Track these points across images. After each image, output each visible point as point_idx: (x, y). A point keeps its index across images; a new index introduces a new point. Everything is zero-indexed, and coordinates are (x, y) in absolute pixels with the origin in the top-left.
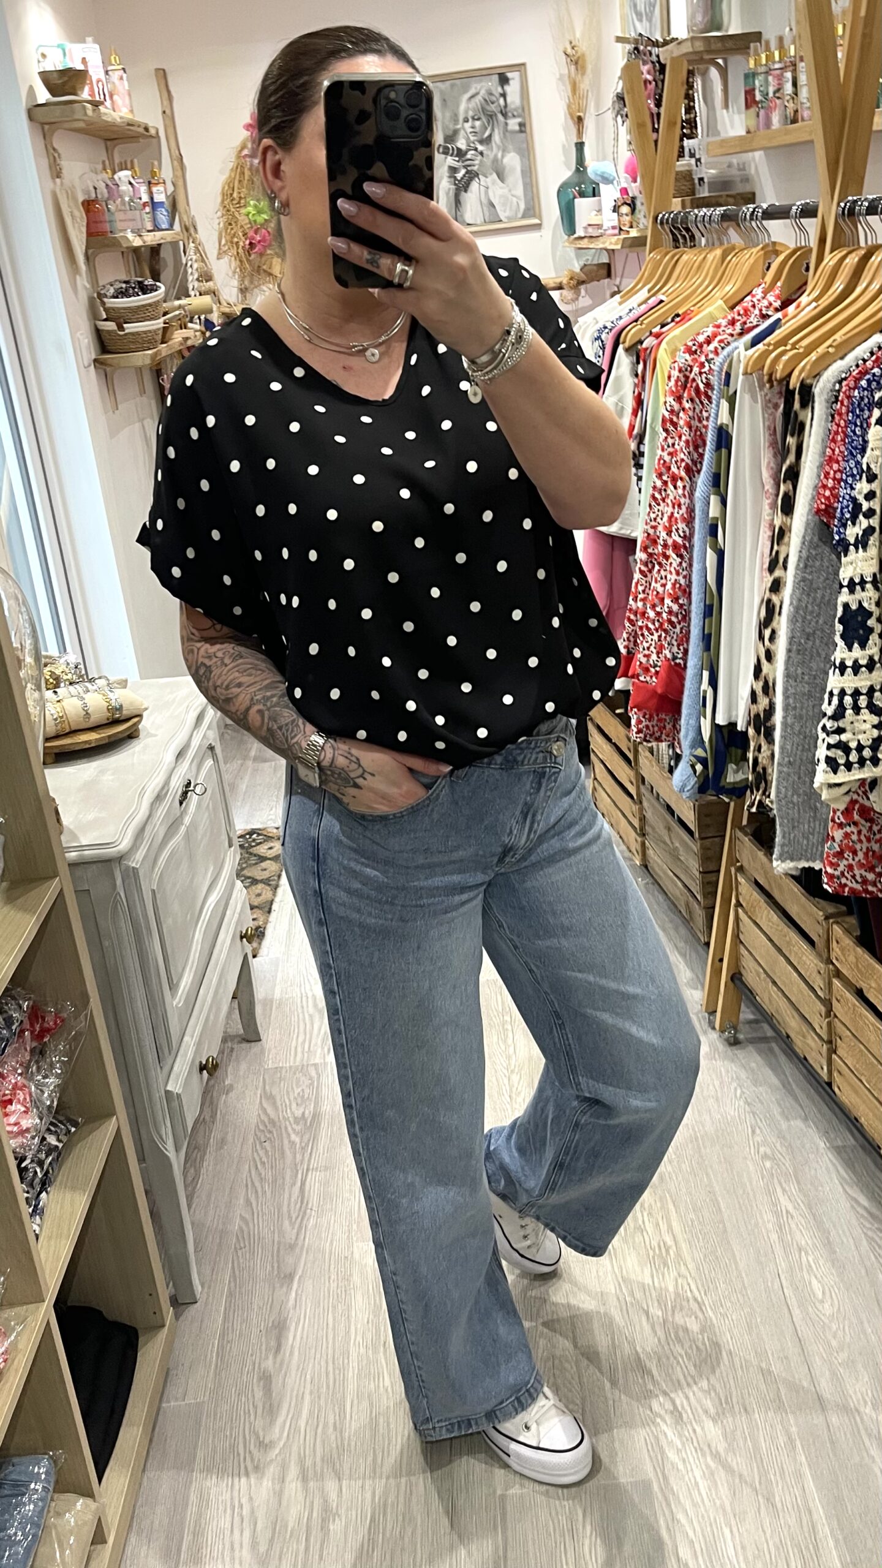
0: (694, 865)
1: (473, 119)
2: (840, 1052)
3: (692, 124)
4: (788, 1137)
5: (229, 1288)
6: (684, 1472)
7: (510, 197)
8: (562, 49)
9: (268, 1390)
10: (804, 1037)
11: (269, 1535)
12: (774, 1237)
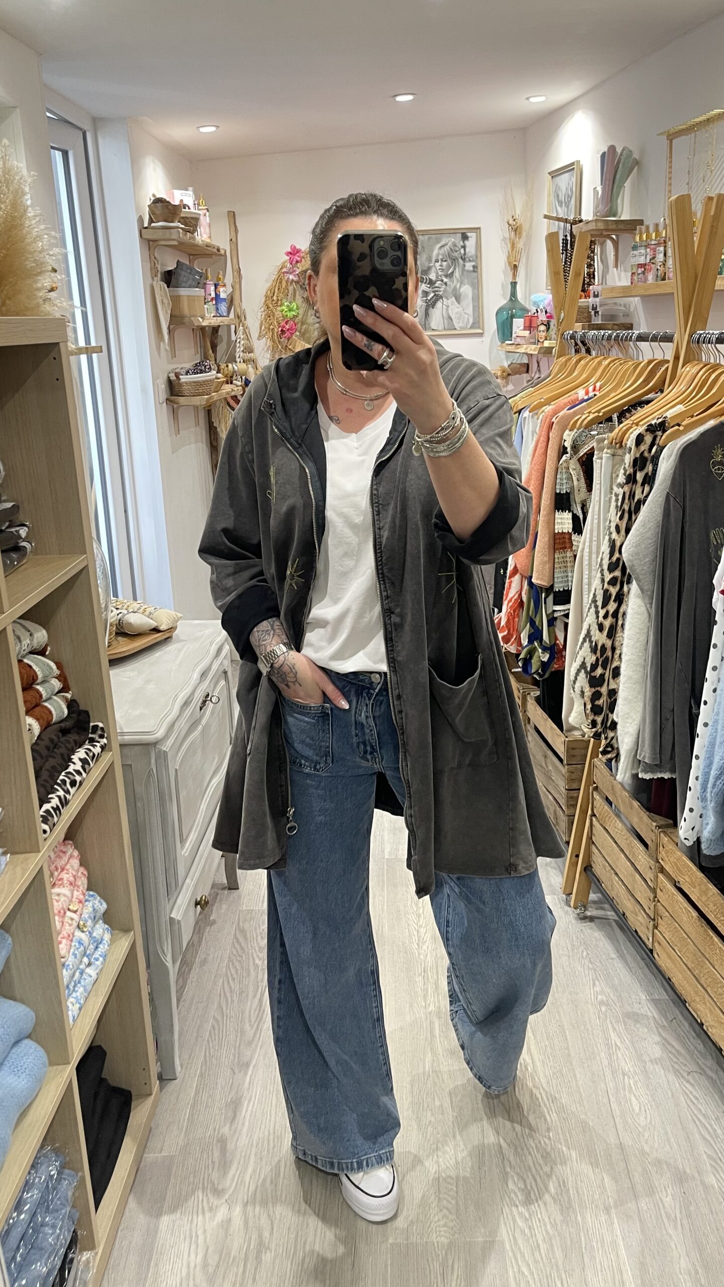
0: (562, 785)
1: (442, 260)
2: (660, 928)
3: (591, 276)
4: (619, 988)
5: (201, 1070)
6: (529, 1235)
7: (463, 314)
8: (506, 220)
9: (223, 1150)
10: (636, 915)
11: (216, 1257)
12: (605, 1062)
